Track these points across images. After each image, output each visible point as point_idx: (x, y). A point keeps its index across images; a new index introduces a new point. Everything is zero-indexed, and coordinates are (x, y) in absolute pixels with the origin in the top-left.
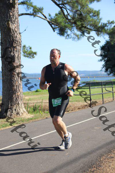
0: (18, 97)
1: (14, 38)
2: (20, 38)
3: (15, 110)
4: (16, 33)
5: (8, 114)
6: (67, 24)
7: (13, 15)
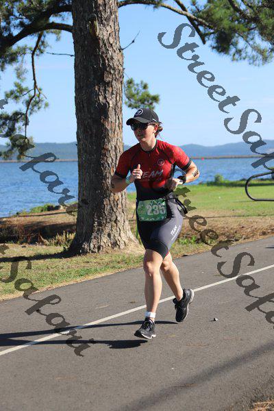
0: (116, 203)
1: (107, 61)
2: (120, 60)
3: (109, 235)
4: (111, 49)
5: (92, 246)
6: (237, 22)
7: (105, 5)
